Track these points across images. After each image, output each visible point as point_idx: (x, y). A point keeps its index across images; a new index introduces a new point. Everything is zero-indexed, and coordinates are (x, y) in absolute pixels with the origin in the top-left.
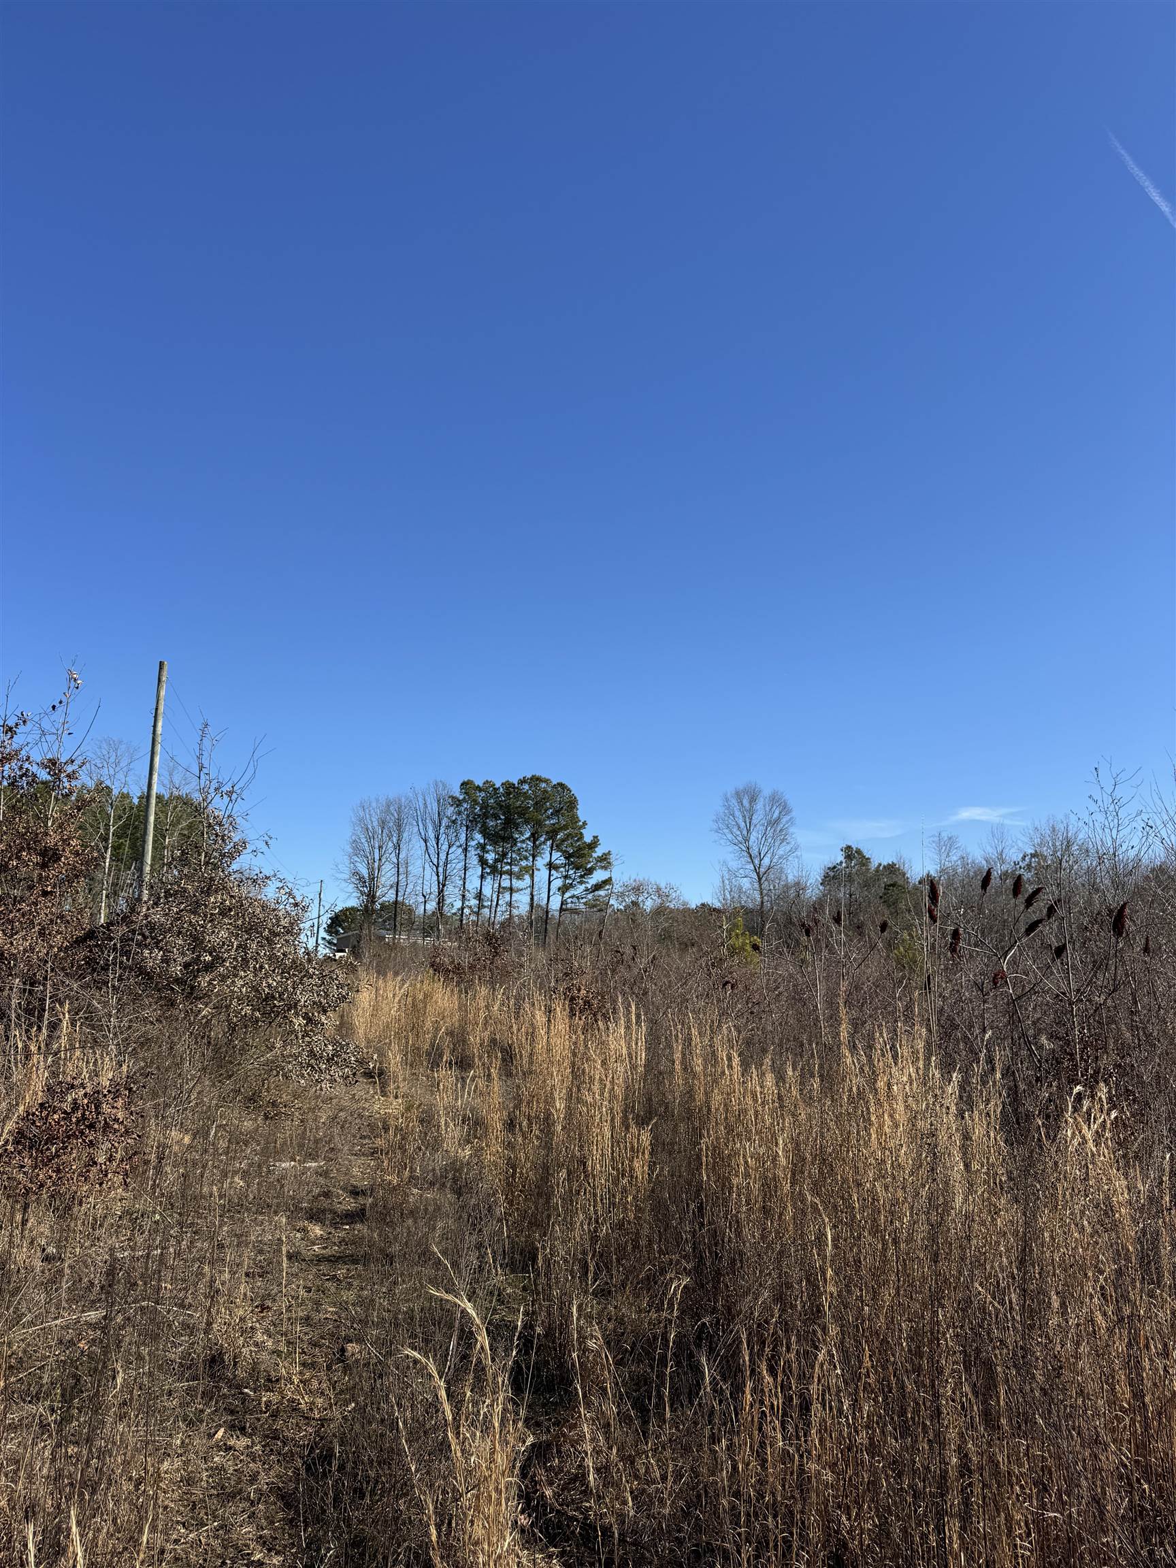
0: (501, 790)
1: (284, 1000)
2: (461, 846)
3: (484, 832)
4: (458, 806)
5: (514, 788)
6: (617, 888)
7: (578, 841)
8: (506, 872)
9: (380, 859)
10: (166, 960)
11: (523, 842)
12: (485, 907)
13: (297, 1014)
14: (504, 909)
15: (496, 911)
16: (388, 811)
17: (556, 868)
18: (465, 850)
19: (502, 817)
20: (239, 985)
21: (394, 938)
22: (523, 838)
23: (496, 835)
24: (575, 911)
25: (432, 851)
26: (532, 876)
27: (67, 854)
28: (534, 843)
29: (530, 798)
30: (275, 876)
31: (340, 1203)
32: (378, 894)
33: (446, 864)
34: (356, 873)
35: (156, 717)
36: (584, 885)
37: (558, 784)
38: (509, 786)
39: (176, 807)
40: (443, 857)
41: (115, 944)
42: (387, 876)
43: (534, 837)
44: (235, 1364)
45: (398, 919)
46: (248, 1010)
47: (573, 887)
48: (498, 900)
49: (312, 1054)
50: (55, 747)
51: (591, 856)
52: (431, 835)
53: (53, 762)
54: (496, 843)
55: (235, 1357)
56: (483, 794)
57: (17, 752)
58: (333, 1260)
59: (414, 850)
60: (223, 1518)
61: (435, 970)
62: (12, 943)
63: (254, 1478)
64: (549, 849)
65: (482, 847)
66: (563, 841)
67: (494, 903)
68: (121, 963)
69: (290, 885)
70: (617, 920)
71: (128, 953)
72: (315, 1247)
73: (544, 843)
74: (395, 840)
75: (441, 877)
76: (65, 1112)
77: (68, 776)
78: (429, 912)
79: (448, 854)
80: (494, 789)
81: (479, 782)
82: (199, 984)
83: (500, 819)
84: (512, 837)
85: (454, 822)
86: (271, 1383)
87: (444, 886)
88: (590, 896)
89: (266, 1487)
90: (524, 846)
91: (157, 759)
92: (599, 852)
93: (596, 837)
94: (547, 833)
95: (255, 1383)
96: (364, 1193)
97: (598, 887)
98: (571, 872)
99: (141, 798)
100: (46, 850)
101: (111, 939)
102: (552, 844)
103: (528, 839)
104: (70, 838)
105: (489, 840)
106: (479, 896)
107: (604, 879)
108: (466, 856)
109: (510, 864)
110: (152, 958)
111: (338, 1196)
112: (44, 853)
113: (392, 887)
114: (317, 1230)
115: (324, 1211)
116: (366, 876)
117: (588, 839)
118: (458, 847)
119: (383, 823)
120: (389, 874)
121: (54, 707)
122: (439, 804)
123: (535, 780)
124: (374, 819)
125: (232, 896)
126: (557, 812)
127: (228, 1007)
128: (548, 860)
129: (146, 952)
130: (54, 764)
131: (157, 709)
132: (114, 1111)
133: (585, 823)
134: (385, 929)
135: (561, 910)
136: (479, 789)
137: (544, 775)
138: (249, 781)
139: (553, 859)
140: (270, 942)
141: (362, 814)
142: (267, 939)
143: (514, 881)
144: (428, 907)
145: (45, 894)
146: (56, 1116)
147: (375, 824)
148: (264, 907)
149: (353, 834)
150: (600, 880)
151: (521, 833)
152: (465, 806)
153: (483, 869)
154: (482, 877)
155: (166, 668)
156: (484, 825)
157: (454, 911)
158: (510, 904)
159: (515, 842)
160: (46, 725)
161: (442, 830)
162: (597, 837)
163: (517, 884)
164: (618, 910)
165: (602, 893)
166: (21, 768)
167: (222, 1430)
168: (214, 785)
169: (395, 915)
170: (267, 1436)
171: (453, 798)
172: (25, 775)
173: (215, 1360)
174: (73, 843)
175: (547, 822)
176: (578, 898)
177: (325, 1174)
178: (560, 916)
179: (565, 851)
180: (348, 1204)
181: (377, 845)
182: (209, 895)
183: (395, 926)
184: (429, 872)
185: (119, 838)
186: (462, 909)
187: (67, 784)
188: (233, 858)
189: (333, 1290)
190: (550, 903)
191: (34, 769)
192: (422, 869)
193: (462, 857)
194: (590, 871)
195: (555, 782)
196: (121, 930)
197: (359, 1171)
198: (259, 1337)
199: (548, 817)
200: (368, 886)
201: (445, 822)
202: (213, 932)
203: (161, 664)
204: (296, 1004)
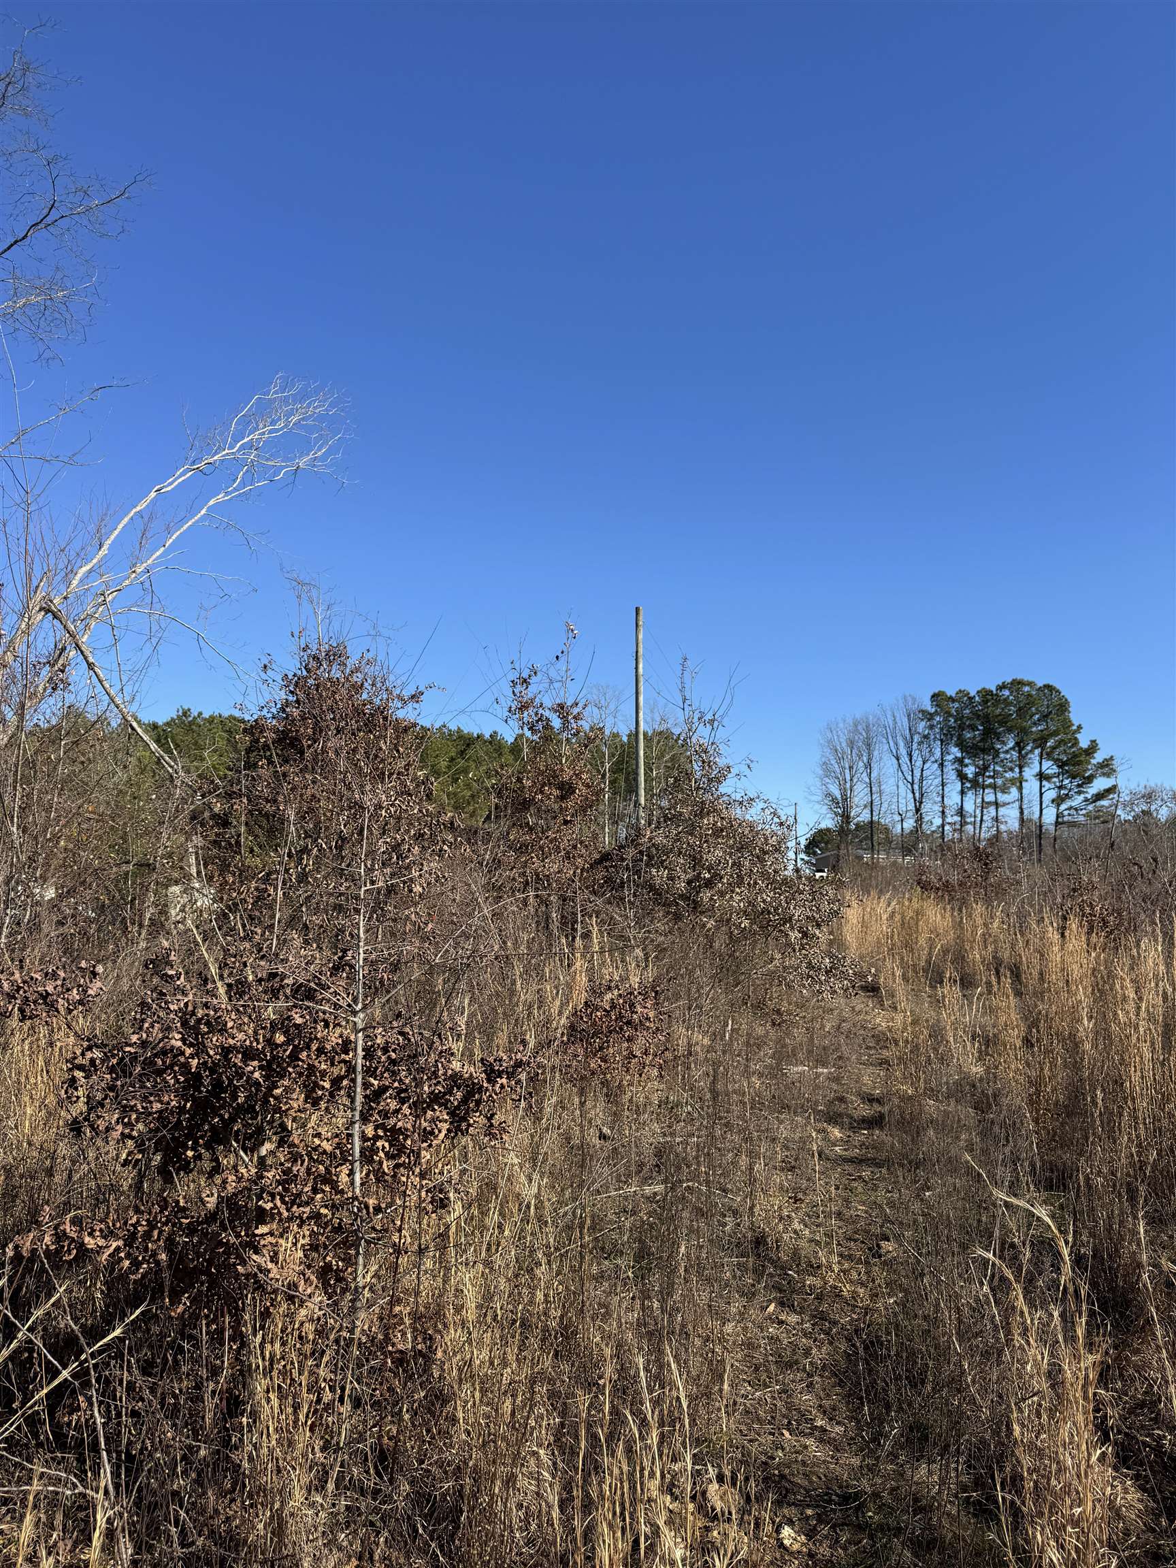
0: (977, 698)
1: (778, 914)
2: (936, 761)
3: (961, 744)
4: (929, 720)
5: (992, 695)
6: (1125, 797)
7: (1073, 746)
8: (990, 786)
9: (851, 780)
10: (671, 878)
11: (1007, 752)
12: (968, 823)
13: (792, 928)
14: (990, 825)
15: (980, 828)
16: (856, 731)
17: (1048, 778)
18: (942, 765)
19: (981, 728)
20: (737, 901)
21: (873, 858)
22: (1005, 748)
23: (975, 747)
24: (1072, 824)
25: (905, 768)
26: (1020, 789)
27: (581, 786)
28: (1020, 752)
29: (1011, 704)
30: (758, 797)
31: (855, 1109)
32: (852, 814)
33: (921, 780)
34: (829, 795)
35: (637, 659)
36: (1082, 796)
37: (1045, 686)
38: (986, 694)
39: (659, 742)
40: (917, 773)
41: (627, 864)
42: (860, 796)
43: (1019, 746)
44: (778, 1247)
45: (875, 838)
46: (745, 923)
47: (1070, 798)
48: (982, 816)
49: (810, 966)
50: (562, 693)
51: (1090, 763)
52: (903, 751)
53: (561, 706)
54: (975, 756)
55: (777, 1242)
56: (956, 705)
57: (532, 700)
58: (859, 1161)
59: (886, 767)
60: (784, 1384)
61: (922, 888)
62: (544, 866)
63: (807, 1353)
64: (1038, 758)
65: (960, 761)
66: (1054, 748)
67: (978, 819)
68: (634, 881)
69: (774, 806)
70: (1125, 832)
71: (638, 872)
72: (837, 1148)
73: (1031, 751)
74: (865, 759)
75: (917, 795)
76: (605, 1010)
77: (575, 717)
78: (907, 831)
79: (922, 770)
80: (969, 698)
81: (951, 692)
82: (702, 899)
83: (978, 730)
84: (994, 748)
85: (926, 737)
86: (814, 1268)
87: (921, 803)
88: (1090, 807)
89: (819, 1362)
90: (1008, 756)
91: (641, 699)
92: (1099, 757)
93: (1093, 742)
94: (1034, 741)
95: (797, 1266)
96: (878, 1101)
97: (1099, 796)
98: (1066, 782)
99: (629, 736)
100: (563, 785)
101: (623, 860)
102: (1042, 753)
103: (1013, 749)
104: (581, 772)
105: (968, 753)
106: (961, 812)
107: (1107, 787)
108: (942, 771)
109: (993, 777)
110: (659, 876)
111: (852, 1103)
112: (561, 786)
113: (865, 806)
114: (836, 1133)
115: (840, 1115)
116: (839, 797)
117: (1084, 743)
118: (933, 762)
119: (851, 744)
120: (862, 794)
121: (557, 657)
122: (909, 720)
123: (1017, 684)
124: (841, 740)
125: (722, 818)
126: (1045, 717)
127: (729, 920)
128: (1037, 770)
129: (654, 871)
130: (562, 708)
131: (637, 652)
132: (646, 1011)
133: (1080, 727)
134: (861, 849)
135: (1057, 823)
136: (952, 699)
137: (1026, 678)
138: (728, 709)
139: (1044, 768)
140: (761, 860)
141: (829, 735)
142: (758, 857)
143: (999, 795)
144: (905, 825)
145: (566, 822)
146: (599, 1014)
147: (844, 744)
148: (751, 827)
149: (823, 756)
150: (1102, 789)
151: (1004, 743)
152: (938, 719)
153: (963, 784)
154: (963, 793)
155: (641, 613)
156: (960, 737)
157: (933, 829)
158: (996, 819)
159: (997, 753)
160: (553, 674)
161: (915, 746)
162: (1095, 741)
163: (1002, 798)
164: (1125, 821)
165: (1105, 803)
166: (536, 714)
167: (773, 1305)
168: (697, 716)
169: (872, 835)
170: (815, 1316)
171: (923, 712)
172: (540, 719)
173: (759, 1241)
174: (584, 776)
175: (1034, 729)
176: (1076, 809)
177: (837, 1080)
178: (1056, 830)
179: (1058, 760)
180: (865, 1111)
181: (847, 766)
182: (702, 818)
183: (873, 845)
184: (904, 790)
185: (614, 773)
186: (943, 826)
187: (574, 725)
188: (720, 782)
189: (860, 1189)
190: (1044, 817)
191: (547, 713)
192: (895, 788)
193: (939, 772)
194: (1090, 780)
195: (1040, 684)
196: (631, 853)
197: (870, 1079)
198: (797, 1225)
199: (1035, 724)
200: (842, 807)
201: (916, 738)
202: (709, 852)
203: (637, 610)
204: (791, 918)
